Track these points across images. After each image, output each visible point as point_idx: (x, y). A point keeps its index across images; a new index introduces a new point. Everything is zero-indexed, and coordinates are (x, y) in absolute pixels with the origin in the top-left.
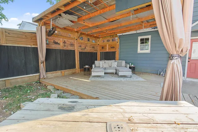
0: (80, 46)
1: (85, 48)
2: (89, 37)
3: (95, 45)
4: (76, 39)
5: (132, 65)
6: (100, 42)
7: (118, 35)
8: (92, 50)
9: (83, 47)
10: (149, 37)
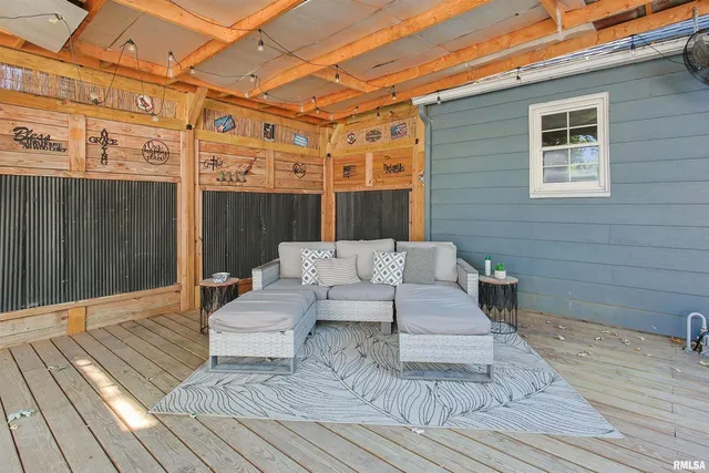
0: (214, 163)
1: (246, 172)
2: (272, 120)
3: (310, 157)
4: (189, 127)
5: (501, 276)
6: (336, 142)
7: (416, 101)
8: (290, 184)
9: (234, 169)
10: (599, 102)
